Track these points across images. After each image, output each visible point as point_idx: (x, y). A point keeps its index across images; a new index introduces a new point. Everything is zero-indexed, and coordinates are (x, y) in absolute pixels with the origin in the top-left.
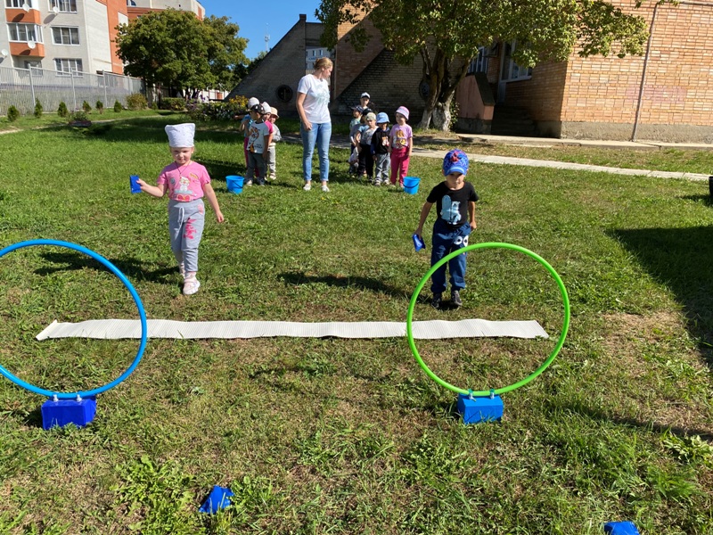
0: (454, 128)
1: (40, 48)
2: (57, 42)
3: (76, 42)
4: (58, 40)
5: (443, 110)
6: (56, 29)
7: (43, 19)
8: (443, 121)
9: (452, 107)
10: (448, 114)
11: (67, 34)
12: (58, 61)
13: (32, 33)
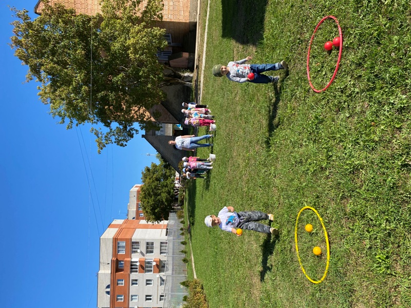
0: (192, 71)
1: (155, 260)
2: (153, 252)
3: (152, 244)
4: (152, 252)
5: (184, 77)
6: (147, 252)
7: (143, 257)
8: (189, 76)
9: (183, 72)
10: (186, 74)
11: (150, 247)
12: (161, 253)
13: (149, 263)
